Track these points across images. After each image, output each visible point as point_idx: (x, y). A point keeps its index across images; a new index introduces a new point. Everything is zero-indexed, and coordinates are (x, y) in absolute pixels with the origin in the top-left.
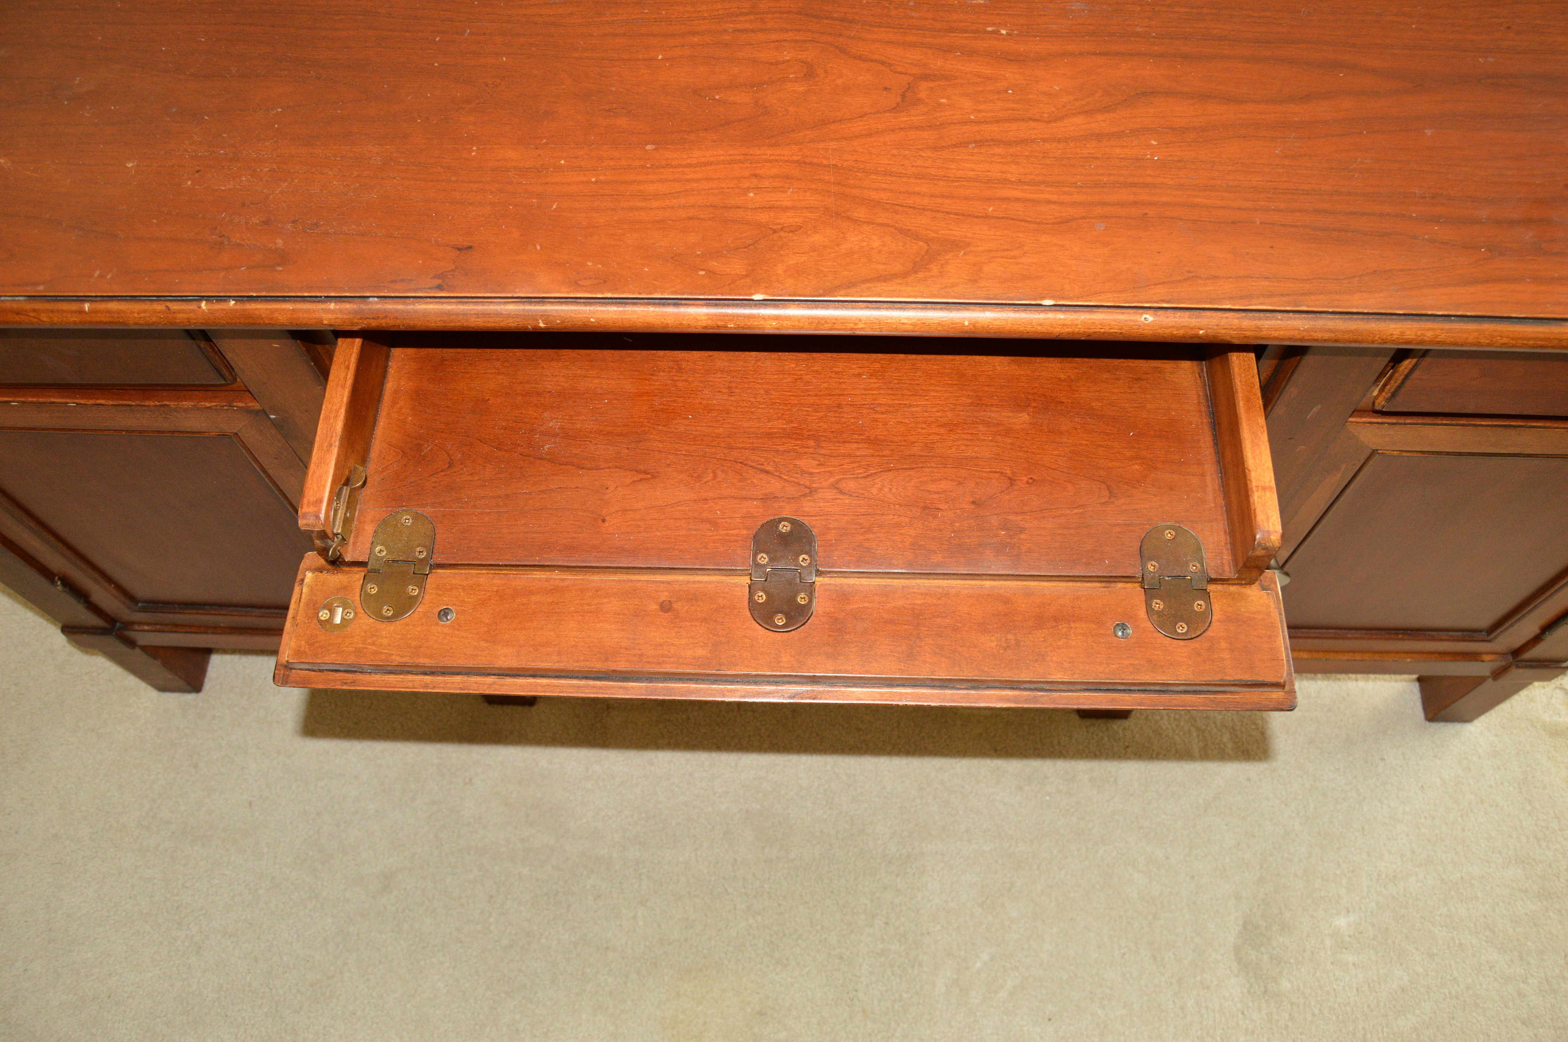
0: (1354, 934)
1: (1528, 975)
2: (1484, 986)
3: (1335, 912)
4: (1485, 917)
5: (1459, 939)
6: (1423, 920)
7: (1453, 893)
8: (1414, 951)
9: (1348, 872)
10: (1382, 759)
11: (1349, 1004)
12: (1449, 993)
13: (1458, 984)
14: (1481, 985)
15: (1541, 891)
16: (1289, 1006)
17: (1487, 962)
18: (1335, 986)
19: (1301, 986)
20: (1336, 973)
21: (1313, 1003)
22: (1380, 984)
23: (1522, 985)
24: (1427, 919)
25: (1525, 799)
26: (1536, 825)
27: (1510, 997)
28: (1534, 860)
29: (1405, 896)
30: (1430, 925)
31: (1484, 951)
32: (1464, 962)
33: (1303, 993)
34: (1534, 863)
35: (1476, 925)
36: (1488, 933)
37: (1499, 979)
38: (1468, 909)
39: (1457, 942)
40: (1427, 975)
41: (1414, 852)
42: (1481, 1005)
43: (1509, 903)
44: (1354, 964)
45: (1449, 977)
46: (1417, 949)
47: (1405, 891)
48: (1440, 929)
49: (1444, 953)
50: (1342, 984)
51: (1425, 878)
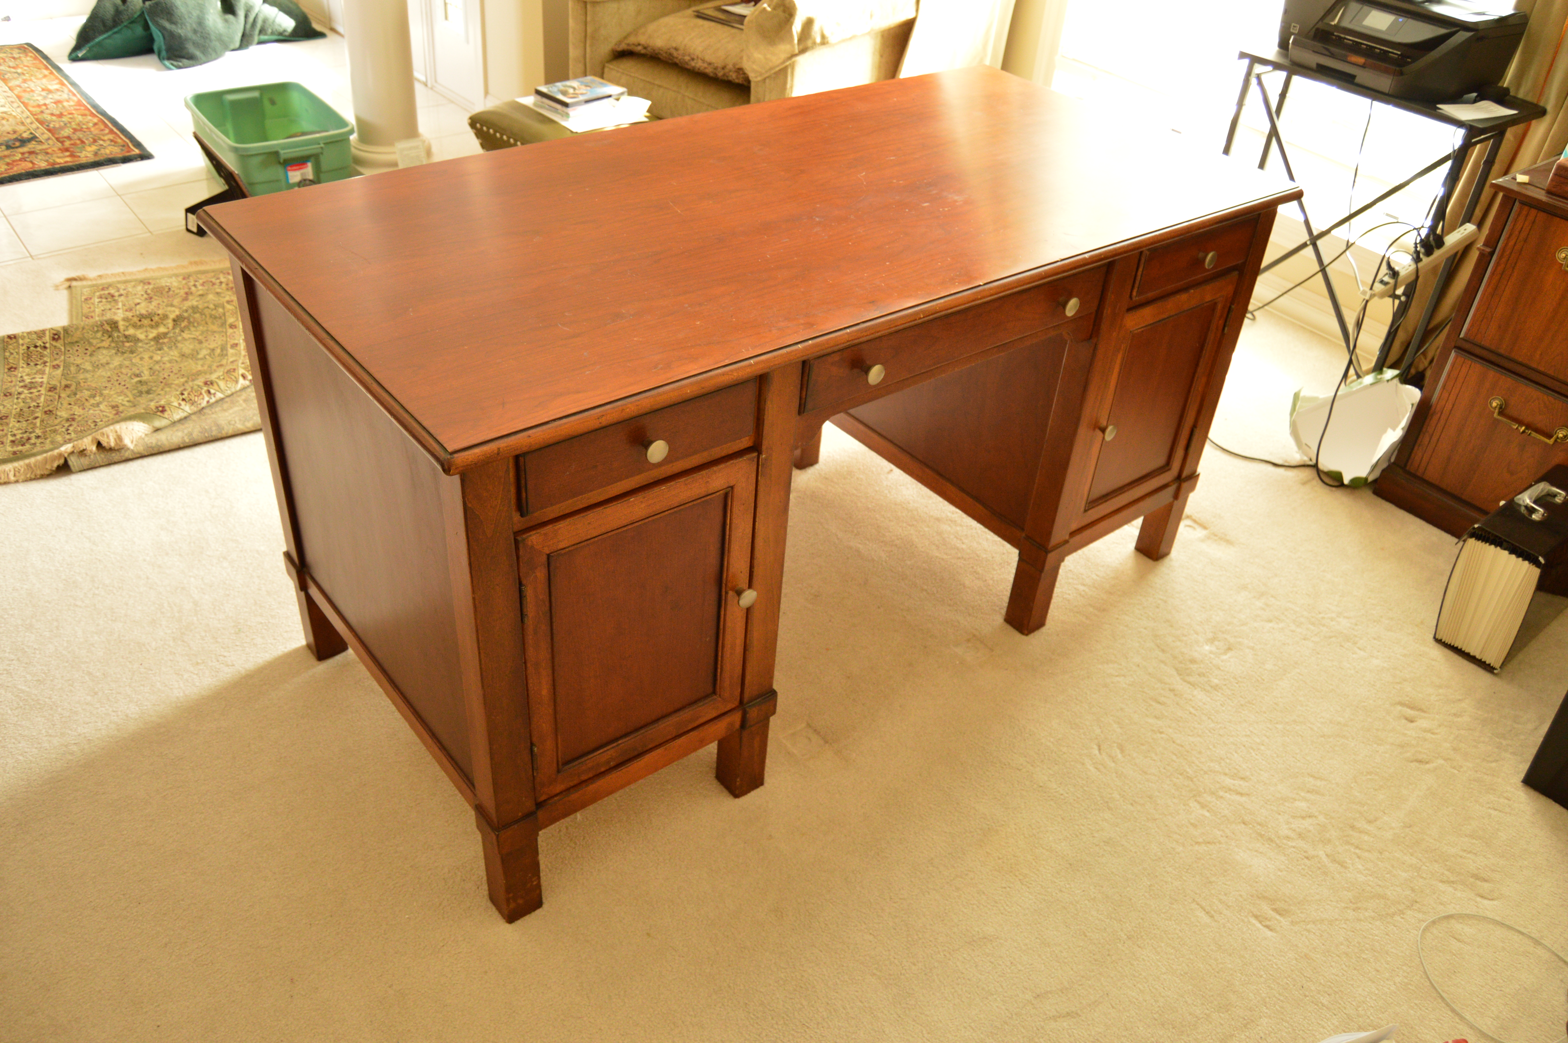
0: (1217, 648)
3: (1201, 645)
4: (1251, 613)
5: (1252, 626)
6: (1234, 628)
7: (1232, 612)
8: (1243, 640)
9: (1190, 628)
12: (1270, 646)
13: (1270, 641)
14: (1277, 636)
15: (1259, 593)
18: (1232, 669)
19: (1222, 677)
20: (1227, 664)
21: (1232, 679)
22: (1245, 658)
24: (1234, 626)
25: (1219, 567)
26: (1232, 573)
28: (1244, 585)
29: (1218, 623)
30: (1238, 627)
31: (1264, 625)
33: (1224, 679)
34: (1246, 586)
35: (1252, 618)
36: (1259, 618)
37: (1280, 631)
38: (1244, 615)
42: (1285, 643)
43: (1254, 604)
44: (1229, 658)
45: (1264, 641)
47: (1216, 622)
48: (1243, 627)
50: (1234, 667)
51: (1218, 613)
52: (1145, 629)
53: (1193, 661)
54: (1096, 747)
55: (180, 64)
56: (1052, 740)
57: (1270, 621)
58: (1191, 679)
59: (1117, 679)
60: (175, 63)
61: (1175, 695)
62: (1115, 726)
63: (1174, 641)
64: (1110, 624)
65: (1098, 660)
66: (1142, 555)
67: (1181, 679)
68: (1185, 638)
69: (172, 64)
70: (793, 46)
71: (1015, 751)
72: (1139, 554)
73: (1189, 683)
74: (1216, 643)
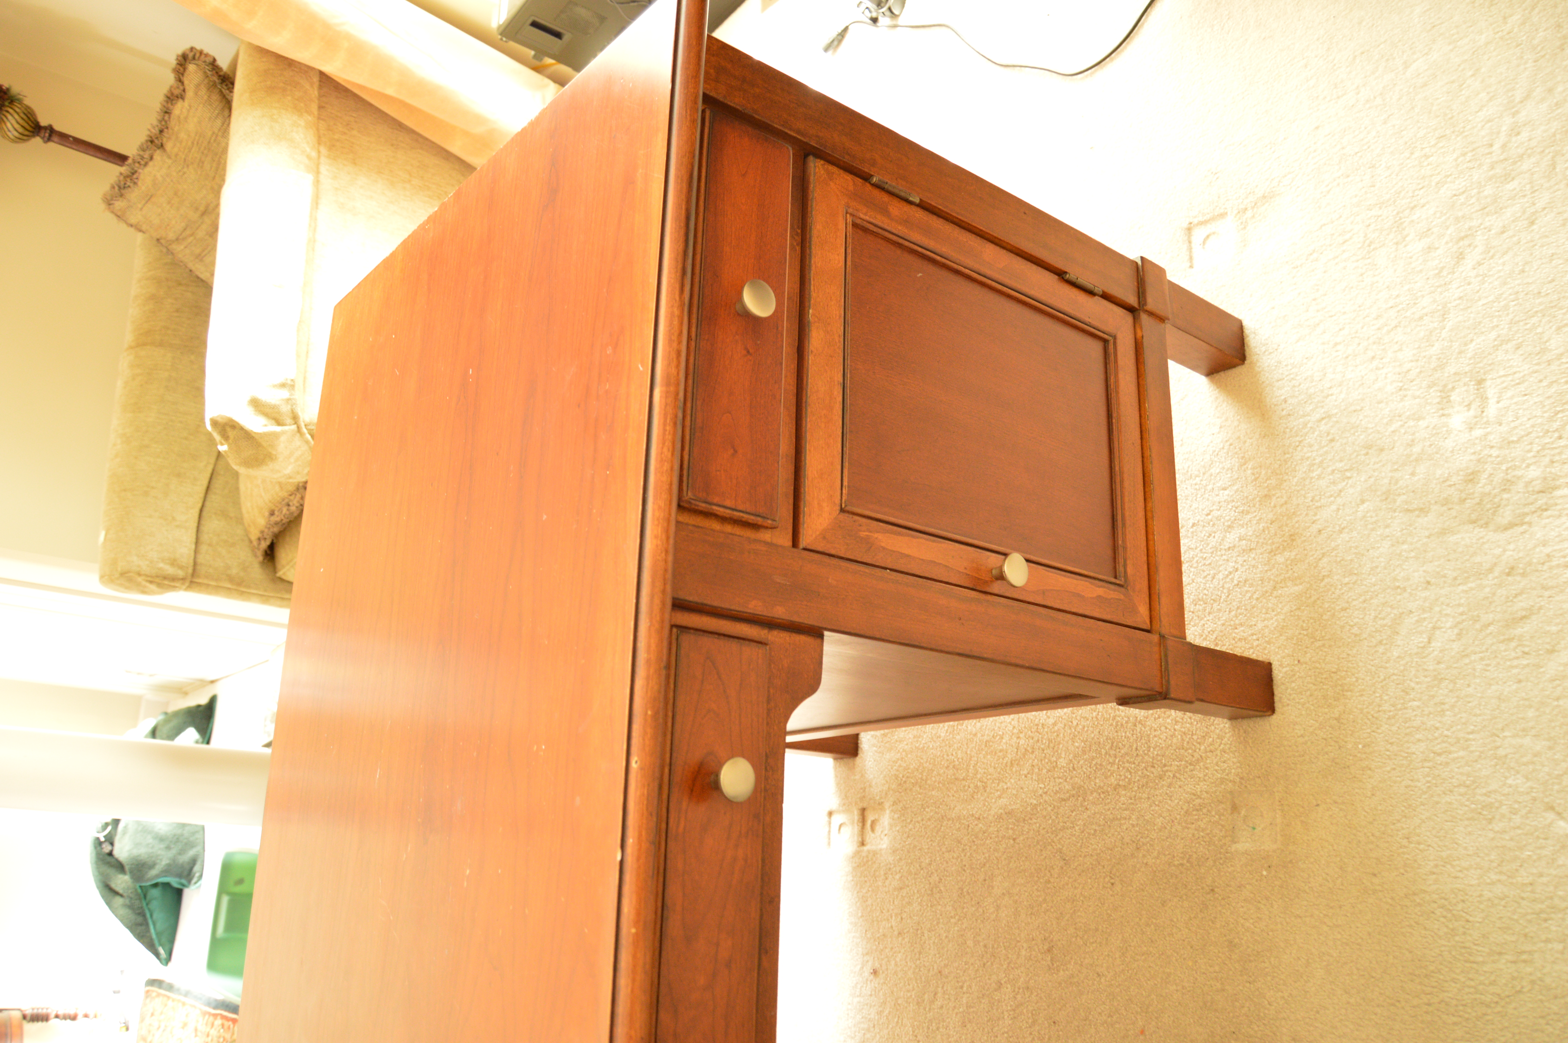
0: (1466, 406)
1: (1482, 227)
2: (1500, 268)
3: (1445, 429)
4: (1428, 279)
5: (1455, 300)
6: (1440, 339)
7: (1408, 314)
8: (1474, 343)
9: (1401, 421)
10: (1285, 401)
11: (1541, 402)
12: (1513, 301)
13: (1502, 294)
14: (1499, 271)
15: (1394, 230)
16: (1555, 465)
17: (1474, 269)
18: (1525, 419)
19: (1532, 454)
20: (1510, 419)
21: (1547, 440)
22: (1515, 373)
23: (1493, 232)
24: (1438, 335)
25: (1307, 260)
26: (1330, 245)
27: (1507, 241)
28: (1364, 242)
29: (1417, 360)
30: (1444, 331)
31: (1464, 274)
32: (1478, 292)
33: (1538, 452)
34: (1368, 242)
35: (1438, 287)
36: (1445, 273)
37: (1491, 254)
38: (1423, 296)
39: (1458, 302)
40: (1497, 326)
41: (1373, 358)
42: (1521, 268)
43: (1411, 258)
44: (1498, 402)
45: (1495, 304)
46: (1472, 341)
47: (1412, 361)
48: (1447, 320)
49: (1471, 312)
50: (1521, 412)
51: (1397, 343)
52: (1363, 502)
53: (1471, 478)
54: (1551, 816)
55: (197, 875)
56: (1494, 877)
57: (1460, 257)
58: (1506, 515)
59: (1436, 644)
60: (195, 880)
61: (1523, 575)
62: (1527, 741)
63: (1413, 474)
64: (1324, 555)
65: (1381, 642)
66: (1222, 374)
67: (1495, 531)
68: (1416, 449)
69: (196, 883)
70: (283, 433)
71: (1481, 959)
72: (1217, 376)
73: (1511, 525)
74: (1454, 397)
